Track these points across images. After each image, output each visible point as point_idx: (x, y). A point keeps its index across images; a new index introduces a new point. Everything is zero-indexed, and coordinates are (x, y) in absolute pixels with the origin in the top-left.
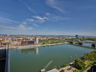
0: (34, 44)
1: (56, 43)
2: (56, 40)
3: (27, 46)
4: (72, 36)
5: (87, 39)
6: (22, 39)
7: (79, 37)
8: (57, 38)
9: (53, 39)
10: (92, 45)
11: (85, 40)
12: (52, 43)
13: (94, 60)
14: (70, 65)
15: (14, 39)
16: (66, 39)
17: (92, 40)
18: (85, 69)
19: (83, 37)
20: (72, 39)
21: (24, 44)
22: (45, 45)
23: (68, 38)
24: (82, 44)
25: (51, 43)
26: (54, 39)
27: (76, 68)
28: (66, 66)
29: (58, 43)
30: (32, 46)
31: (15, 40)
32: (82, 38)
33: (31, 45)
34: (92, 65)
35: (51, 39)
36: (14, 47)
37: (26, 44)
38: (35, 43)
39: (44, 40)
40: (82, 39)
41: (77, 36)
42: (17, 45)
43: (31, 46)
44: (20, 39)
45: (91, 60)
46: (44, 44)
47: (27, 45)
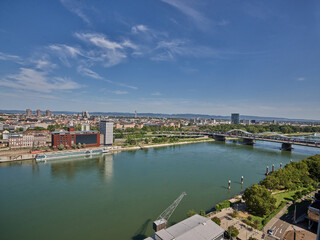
0: (98, 145)
1: (171, 141)
2: (171, 129)
3: (73, 151)
4: (218, 119)
5: (266, 128)
6: (45, 126)
7: (242, 121)
8: (172, 124)
9: (159, 128)
10: (284, 144)
11: (260, 131)
12: (160, 142)
13: (293, 189)
14: (232, 205)
15: (16, 127)
16: (201, 127)
17: (281, 129)
18: (274, 213)
19: (253, 121)
20: (223, 128)
21: (62, 146)
22: (135, 148)
23: (206, 122)
24: (252, 144)
25: (155, 141)
26: (164, 128)
27: (250, 213)
28: (221, 207)
29: (177, 141)
30: (92, 152)
31: (21, 130)
32: (250, 123)
33: (87, 149)
34: (291, 202)
35: (154, 128)
36: (26, 157)
37: (70, 144)
38: (102, 142)
39: (128, 130)
40: (251, 128)
41: (235, 117)
42: (34, 149)
43: (88, 152)
44: (38, 125)
45: (286, 188)
46: (131, 142)
47: (73, 148)
